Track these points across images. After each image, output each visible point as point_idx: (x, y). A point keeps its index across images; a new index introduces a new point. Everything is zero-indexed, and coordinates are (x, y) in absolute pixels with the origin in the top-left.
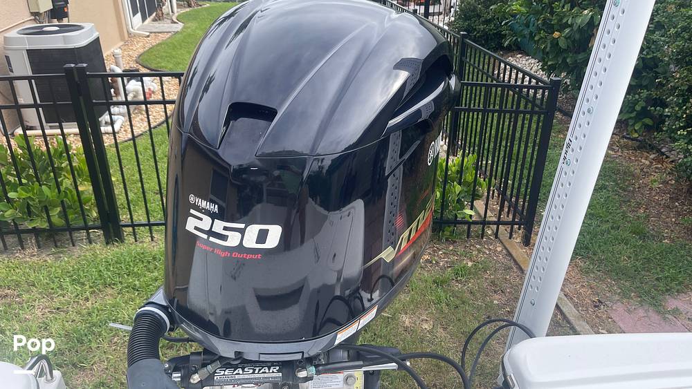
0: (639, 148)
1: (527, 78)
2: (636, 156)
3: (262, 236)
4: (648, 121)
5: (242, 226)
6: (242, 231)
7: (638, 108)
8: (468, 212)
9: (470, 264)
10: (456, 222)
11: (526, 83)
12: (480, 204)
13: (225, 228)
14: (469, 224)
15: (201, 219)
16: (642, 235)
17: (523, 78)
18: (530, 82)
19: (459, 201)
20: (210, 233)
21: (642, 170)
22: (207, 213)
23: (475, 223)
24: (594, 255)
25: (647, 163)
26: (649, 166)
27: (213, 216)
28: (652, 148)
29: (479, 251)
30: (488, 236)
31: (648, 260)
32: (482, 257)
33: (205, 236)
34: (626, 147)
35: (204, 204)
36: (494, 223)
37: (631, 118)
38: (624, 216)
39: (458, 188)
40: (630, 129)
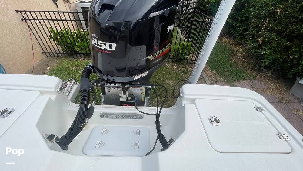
0: (238, 44)
1: (210, 20)
2: (236, 46)
3: (111, 46)
4: (242, 36)
5: (105, 43)
6: (105, 44)
7: (240, 32)
8: (188, 57)
9: (186, 70)
10: (184, 59)
11: (209, 21)
12: (191, 55)
13: (101, 43)
14: (188, 60)
15: (95, 41)
16: (232, 66)
17: (209, 20)
18: (210, 21)
19: (186, 54)
20: (97, 45)
21: (237, 50)
22: (96, 38)
23: (190, 60)
24: (218, 70)
25: (239, 48)
26: (239, 49)
27: (98, 39)
28: (241, 44)
29: (189, 67)
30: (192, 64)
31: (232, 73)
32: (189, 69)
33: (96, 46)
34: (234, 44)
35: (95, 36)
36: (194, 60)
37: (238, 35)
38: (229, 61)
39: (186, 50)
40: (236, 38)
